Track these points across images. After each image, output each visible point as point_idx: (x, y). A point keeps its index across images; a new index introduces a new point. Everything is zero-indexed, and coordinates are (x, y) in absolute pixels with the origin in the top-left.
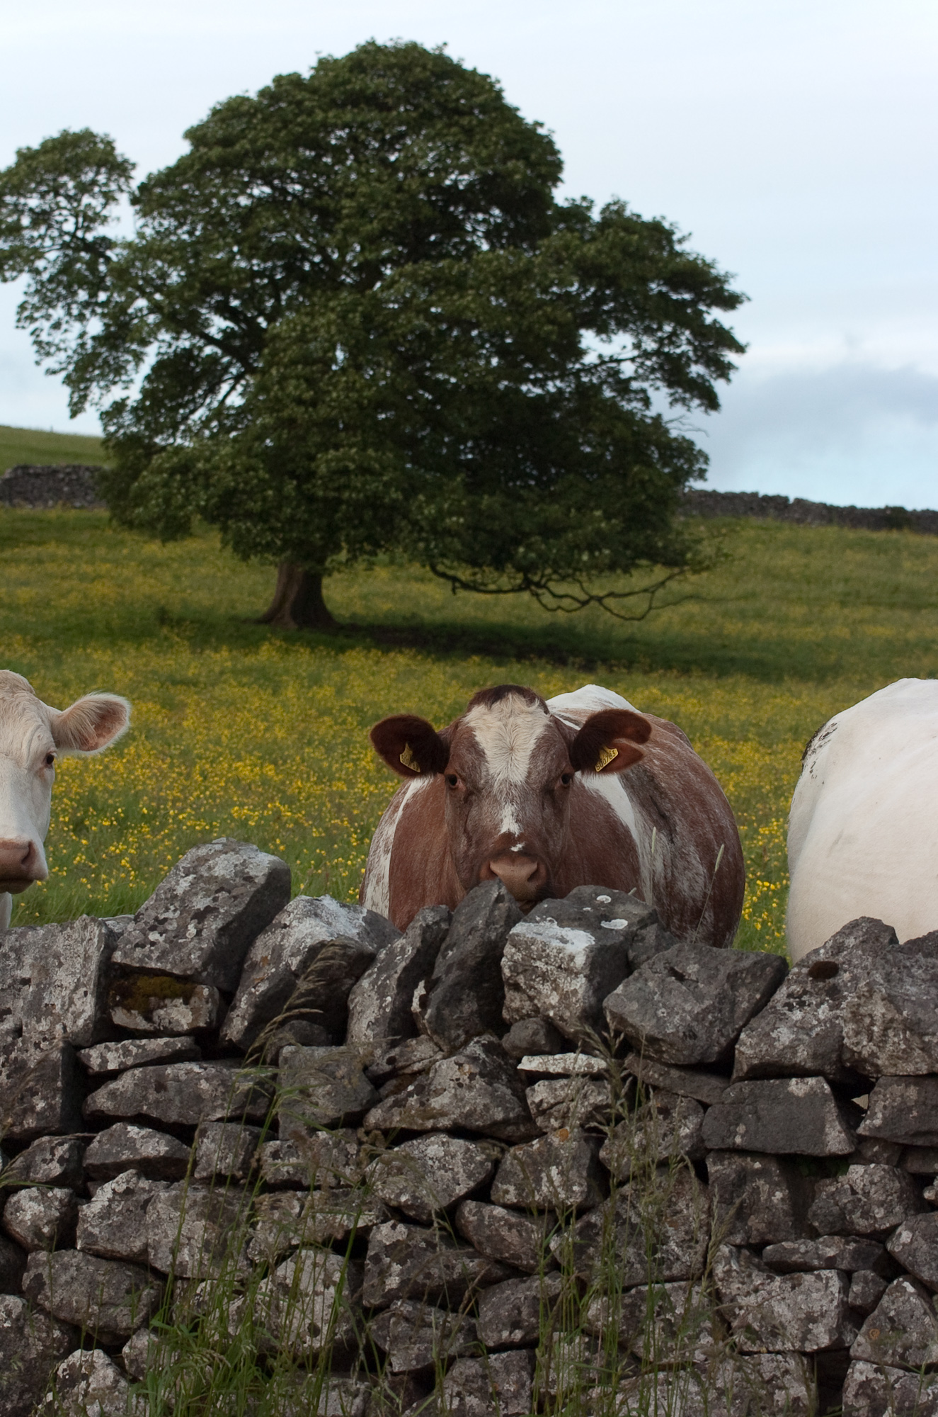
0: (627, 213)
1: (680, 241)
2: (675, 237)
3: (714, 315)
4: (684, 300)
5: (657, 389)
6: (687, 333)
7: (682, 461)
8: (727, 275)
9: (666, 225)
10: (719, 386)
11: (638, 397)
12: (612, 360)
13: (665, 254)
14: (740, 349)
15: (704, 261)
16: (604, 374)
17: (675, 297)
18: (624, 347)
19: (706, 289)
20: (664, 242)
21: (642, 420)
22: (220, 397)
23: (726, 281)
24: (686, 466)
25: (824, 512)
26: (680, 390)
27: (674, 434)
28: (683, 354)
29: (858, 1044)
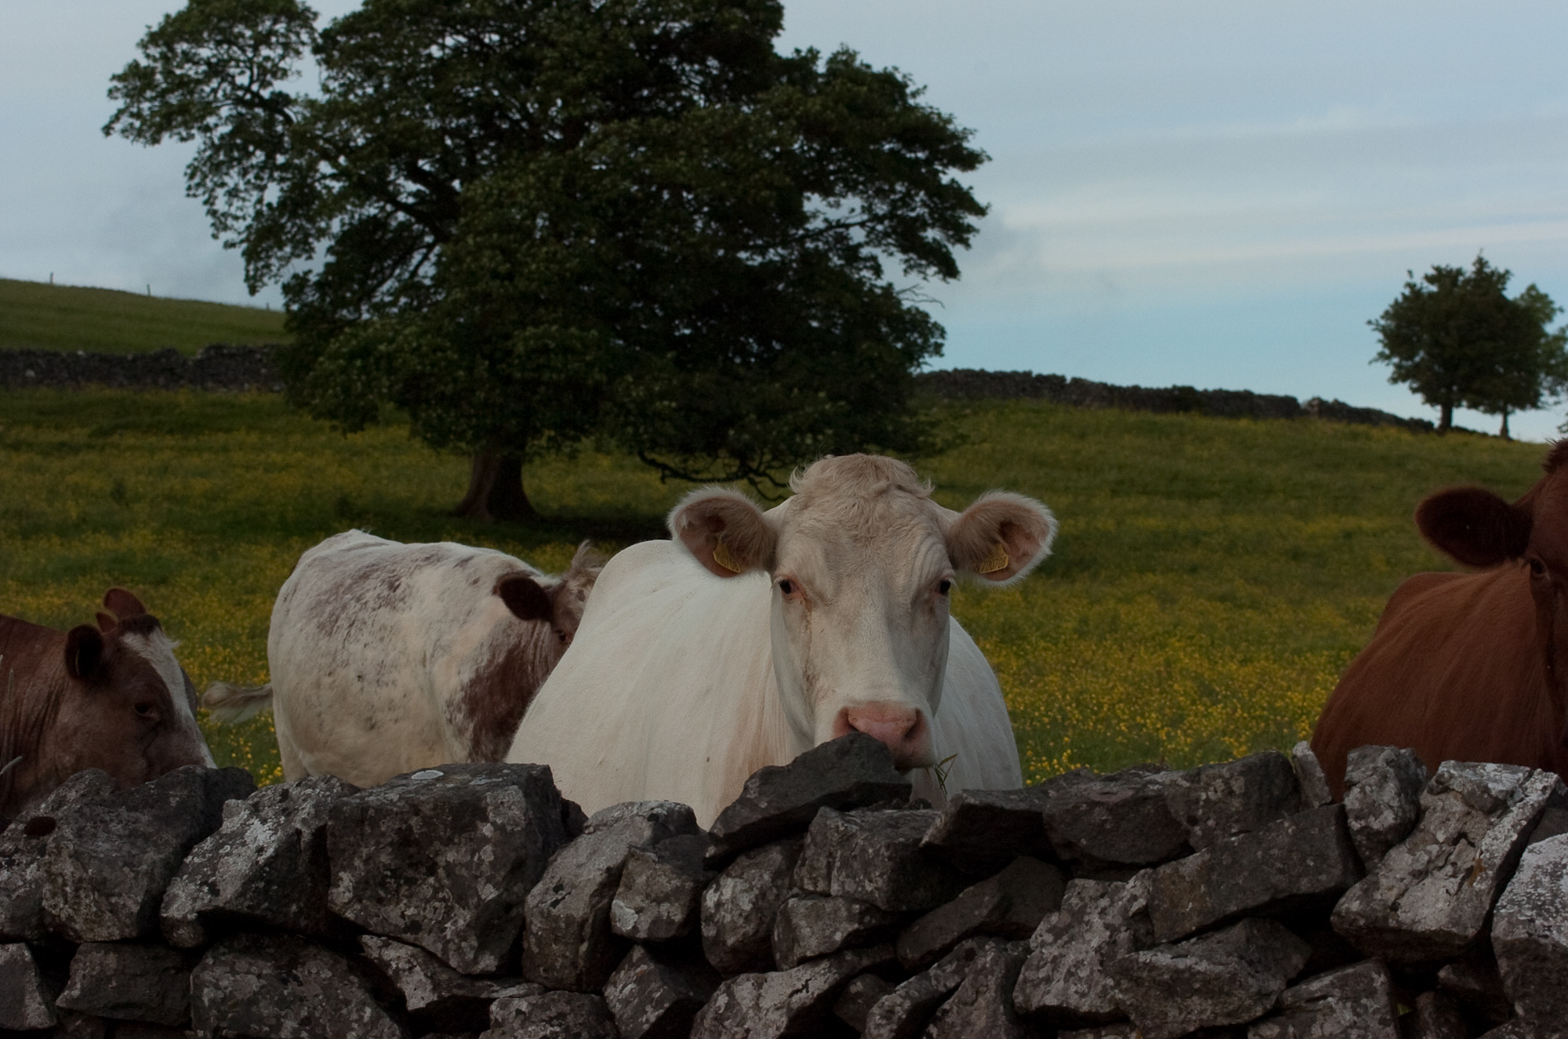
0: (857, 63)
1: (914, 95)
2: (908, 91)
3: (951, 175)
4: (917, 158)
5: (891, 254)
6: (922, 193)
7: (916, 335)
8: (965, 129)
9: (899, 77)
10: (957, 251)
11: (868, 264)
12: (839, 224)
13: (897, 109)
14: (980, 211)
15: (939, 115)
16: (830, 239)
17: (908, 155)
18: (853, 210)
19: (942, 147)
20: (897, 96)
21: (871, 290)
22: (411, 268)
23: (965, 138)
24: (920, 341)
25: (1105, 393)
26: (914, 256)
27: (906, 304)
28: (918, 217)
29: (55, 906)
